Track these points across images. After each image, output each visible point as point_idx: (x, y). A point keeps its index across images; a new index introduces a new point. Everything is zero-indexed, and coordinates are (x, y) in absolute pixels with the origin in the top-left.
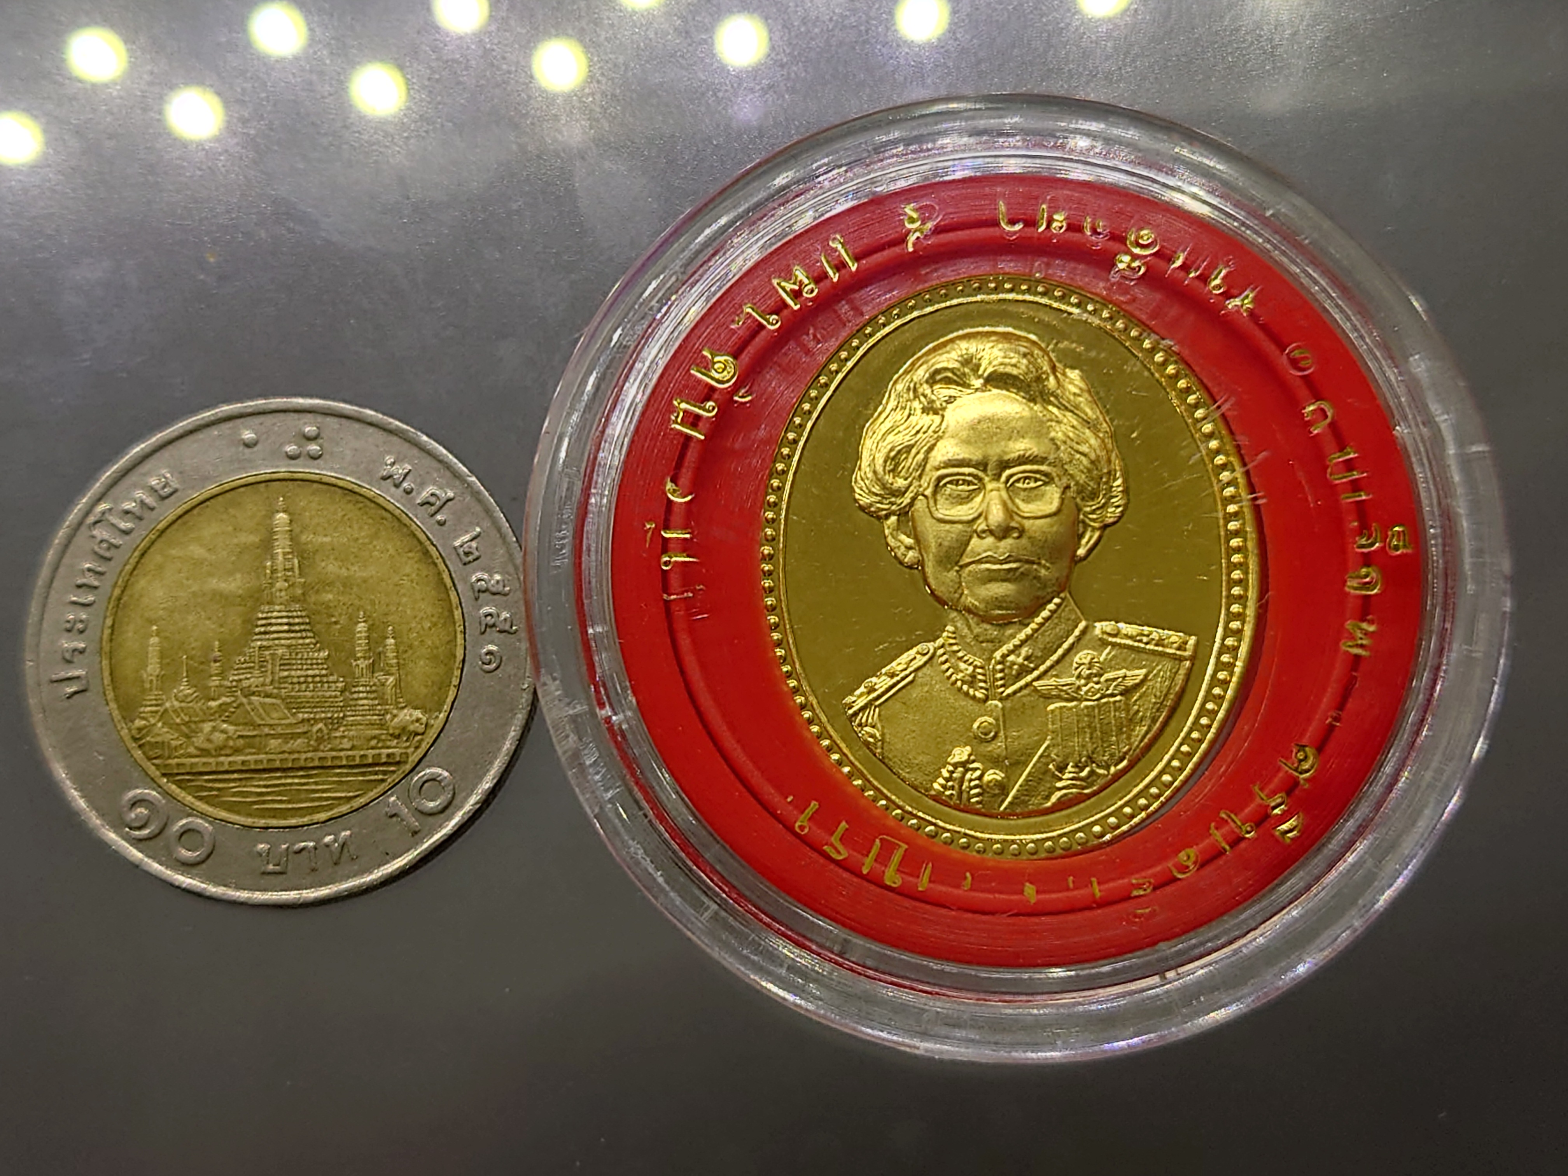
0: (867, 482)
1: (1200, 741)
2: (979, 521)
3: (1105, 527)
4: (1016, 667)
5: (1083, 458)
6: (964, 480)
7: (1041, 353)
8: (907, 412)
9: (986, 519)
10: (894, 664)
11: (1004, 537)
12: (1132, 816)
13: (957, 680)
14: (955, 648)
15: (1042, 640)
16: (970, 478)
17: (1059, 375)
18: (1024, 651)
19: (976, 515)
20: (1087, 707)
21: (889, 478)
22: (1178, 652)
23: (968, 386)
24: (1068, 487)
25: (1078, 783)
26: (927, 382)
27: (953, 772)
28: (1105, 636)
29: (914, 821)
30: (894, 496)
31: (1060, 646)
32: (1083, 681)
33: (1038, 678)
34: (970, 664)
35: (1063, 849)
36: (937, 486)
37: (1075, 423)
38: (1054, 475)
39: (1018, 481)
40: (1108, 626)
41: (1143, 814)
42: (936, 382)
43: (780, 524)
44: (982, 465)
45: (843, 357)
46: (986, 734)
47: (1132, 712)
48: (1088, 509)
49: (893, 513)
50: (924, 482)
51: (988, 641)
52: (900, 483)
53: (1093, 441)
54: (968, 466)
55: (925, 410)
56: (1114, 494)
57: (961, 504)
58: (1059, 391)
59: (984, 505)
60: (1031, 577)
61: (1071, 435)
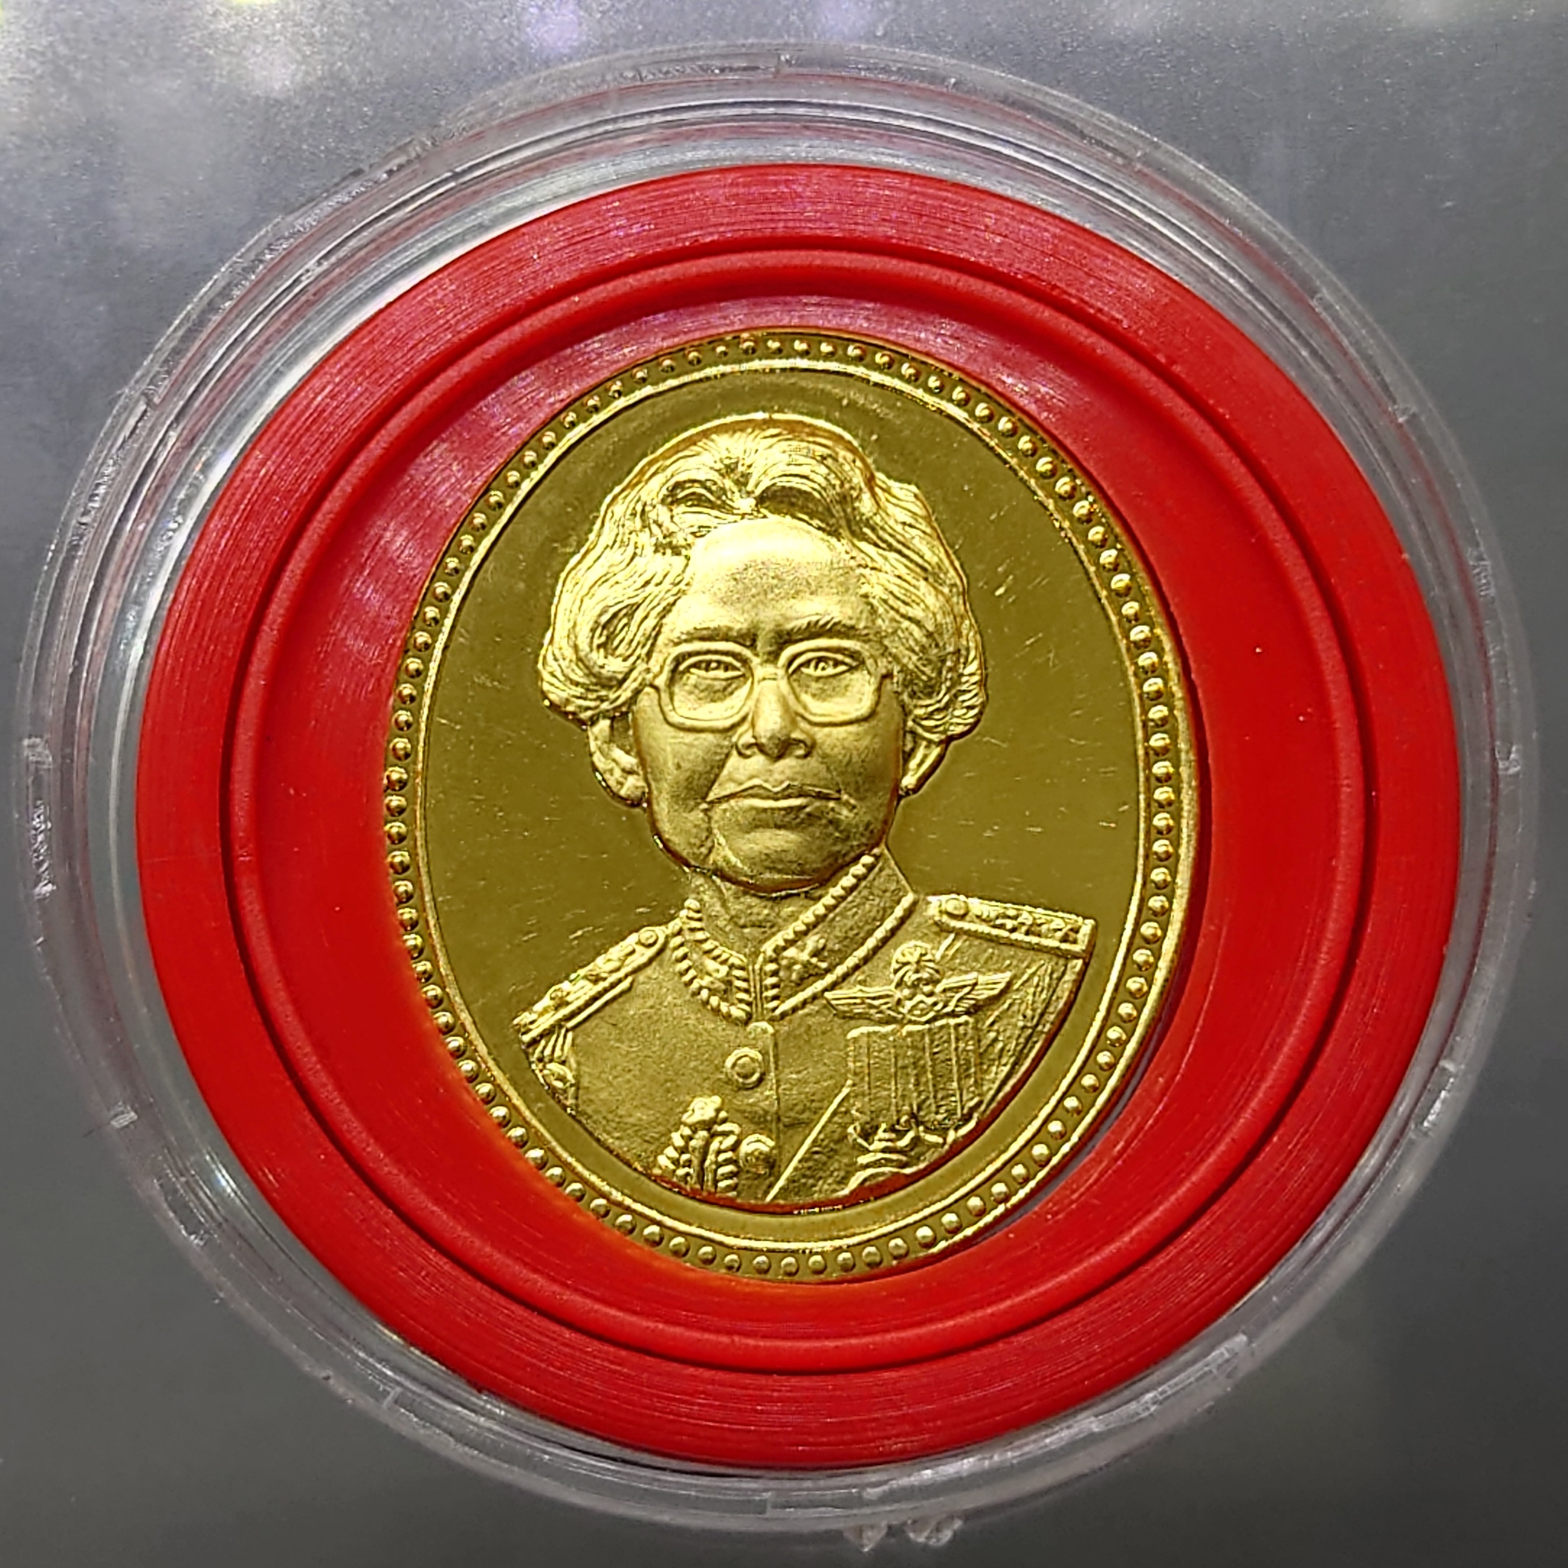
0: (564, 664)
1: (1096, 1090)
2: (741, 730)
3: (951, 739)
4: (797, 967)
5: (914, 628)
6: (719, 662)
7: (850, 456)
8: (630, 550)
9: (753, 725)
10: (600, 960)
11: (780, 757)
12: (982, 1213)
13: (701, 988)
14: (700, 935)
15: (842, 925)
16: (729, 659)
17: (877, 490)
18: (812, 942)
19: (736, 719)
20: (910, 1034)
21: (598, 657)
22: (1064, 946)
23: (730, 510)
24: (888, 676)
25: (894, 1157)
26: (663, 502)
27: (691, 1138)
28: (945, 918)
29: (627, 1218)
30: (604, 687)
31: (870, 933)
32: (906, 992)
33: (833, 986)
34: (724, 962)
35: (869, 1265)
36: (674, 671)
37: (903, 571)
38: (866, 654)
39: (807, 663)
40: (951, 903)
41: (1001, 1209)
42: (677, 502)
43: (418, 730)
44: (749, 638)
45: (527, 460)
46: (746, 1077)
47: (985, 1042)
48: (920, 712)
49: (605, 715)
50: (654, 665)
51: (753, 925)
52: (614, 666)
53: (932, 600)
54: (727, 639)
55: (658, 548)
56: (964, 687)
57: (713, 701)
58: (877, 519)
59: (751, 703)
60: (824, 821)
61: (896, 591)
